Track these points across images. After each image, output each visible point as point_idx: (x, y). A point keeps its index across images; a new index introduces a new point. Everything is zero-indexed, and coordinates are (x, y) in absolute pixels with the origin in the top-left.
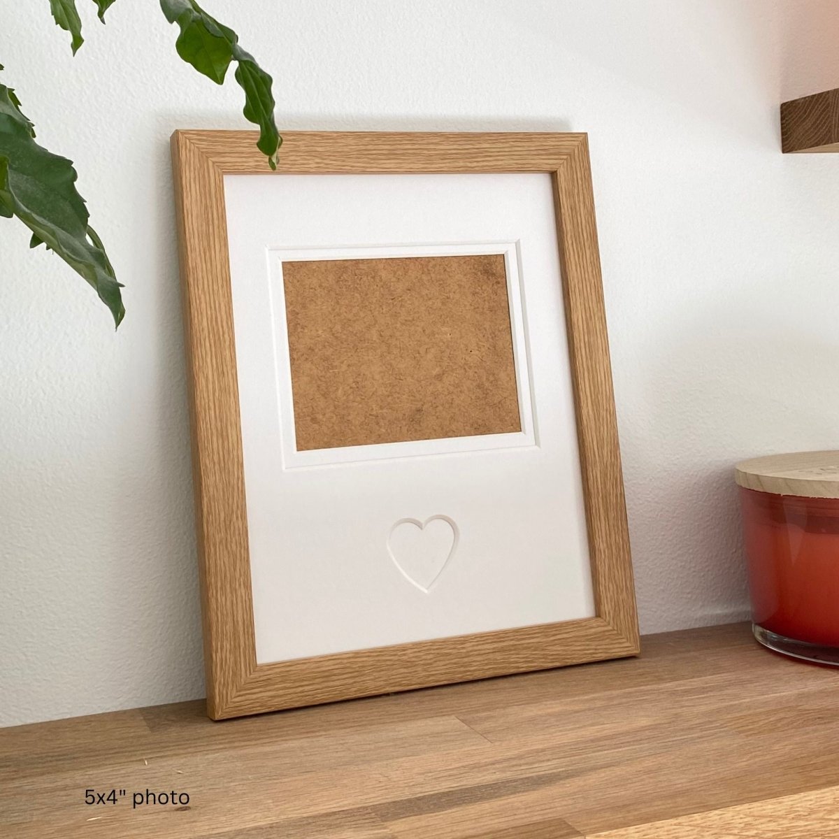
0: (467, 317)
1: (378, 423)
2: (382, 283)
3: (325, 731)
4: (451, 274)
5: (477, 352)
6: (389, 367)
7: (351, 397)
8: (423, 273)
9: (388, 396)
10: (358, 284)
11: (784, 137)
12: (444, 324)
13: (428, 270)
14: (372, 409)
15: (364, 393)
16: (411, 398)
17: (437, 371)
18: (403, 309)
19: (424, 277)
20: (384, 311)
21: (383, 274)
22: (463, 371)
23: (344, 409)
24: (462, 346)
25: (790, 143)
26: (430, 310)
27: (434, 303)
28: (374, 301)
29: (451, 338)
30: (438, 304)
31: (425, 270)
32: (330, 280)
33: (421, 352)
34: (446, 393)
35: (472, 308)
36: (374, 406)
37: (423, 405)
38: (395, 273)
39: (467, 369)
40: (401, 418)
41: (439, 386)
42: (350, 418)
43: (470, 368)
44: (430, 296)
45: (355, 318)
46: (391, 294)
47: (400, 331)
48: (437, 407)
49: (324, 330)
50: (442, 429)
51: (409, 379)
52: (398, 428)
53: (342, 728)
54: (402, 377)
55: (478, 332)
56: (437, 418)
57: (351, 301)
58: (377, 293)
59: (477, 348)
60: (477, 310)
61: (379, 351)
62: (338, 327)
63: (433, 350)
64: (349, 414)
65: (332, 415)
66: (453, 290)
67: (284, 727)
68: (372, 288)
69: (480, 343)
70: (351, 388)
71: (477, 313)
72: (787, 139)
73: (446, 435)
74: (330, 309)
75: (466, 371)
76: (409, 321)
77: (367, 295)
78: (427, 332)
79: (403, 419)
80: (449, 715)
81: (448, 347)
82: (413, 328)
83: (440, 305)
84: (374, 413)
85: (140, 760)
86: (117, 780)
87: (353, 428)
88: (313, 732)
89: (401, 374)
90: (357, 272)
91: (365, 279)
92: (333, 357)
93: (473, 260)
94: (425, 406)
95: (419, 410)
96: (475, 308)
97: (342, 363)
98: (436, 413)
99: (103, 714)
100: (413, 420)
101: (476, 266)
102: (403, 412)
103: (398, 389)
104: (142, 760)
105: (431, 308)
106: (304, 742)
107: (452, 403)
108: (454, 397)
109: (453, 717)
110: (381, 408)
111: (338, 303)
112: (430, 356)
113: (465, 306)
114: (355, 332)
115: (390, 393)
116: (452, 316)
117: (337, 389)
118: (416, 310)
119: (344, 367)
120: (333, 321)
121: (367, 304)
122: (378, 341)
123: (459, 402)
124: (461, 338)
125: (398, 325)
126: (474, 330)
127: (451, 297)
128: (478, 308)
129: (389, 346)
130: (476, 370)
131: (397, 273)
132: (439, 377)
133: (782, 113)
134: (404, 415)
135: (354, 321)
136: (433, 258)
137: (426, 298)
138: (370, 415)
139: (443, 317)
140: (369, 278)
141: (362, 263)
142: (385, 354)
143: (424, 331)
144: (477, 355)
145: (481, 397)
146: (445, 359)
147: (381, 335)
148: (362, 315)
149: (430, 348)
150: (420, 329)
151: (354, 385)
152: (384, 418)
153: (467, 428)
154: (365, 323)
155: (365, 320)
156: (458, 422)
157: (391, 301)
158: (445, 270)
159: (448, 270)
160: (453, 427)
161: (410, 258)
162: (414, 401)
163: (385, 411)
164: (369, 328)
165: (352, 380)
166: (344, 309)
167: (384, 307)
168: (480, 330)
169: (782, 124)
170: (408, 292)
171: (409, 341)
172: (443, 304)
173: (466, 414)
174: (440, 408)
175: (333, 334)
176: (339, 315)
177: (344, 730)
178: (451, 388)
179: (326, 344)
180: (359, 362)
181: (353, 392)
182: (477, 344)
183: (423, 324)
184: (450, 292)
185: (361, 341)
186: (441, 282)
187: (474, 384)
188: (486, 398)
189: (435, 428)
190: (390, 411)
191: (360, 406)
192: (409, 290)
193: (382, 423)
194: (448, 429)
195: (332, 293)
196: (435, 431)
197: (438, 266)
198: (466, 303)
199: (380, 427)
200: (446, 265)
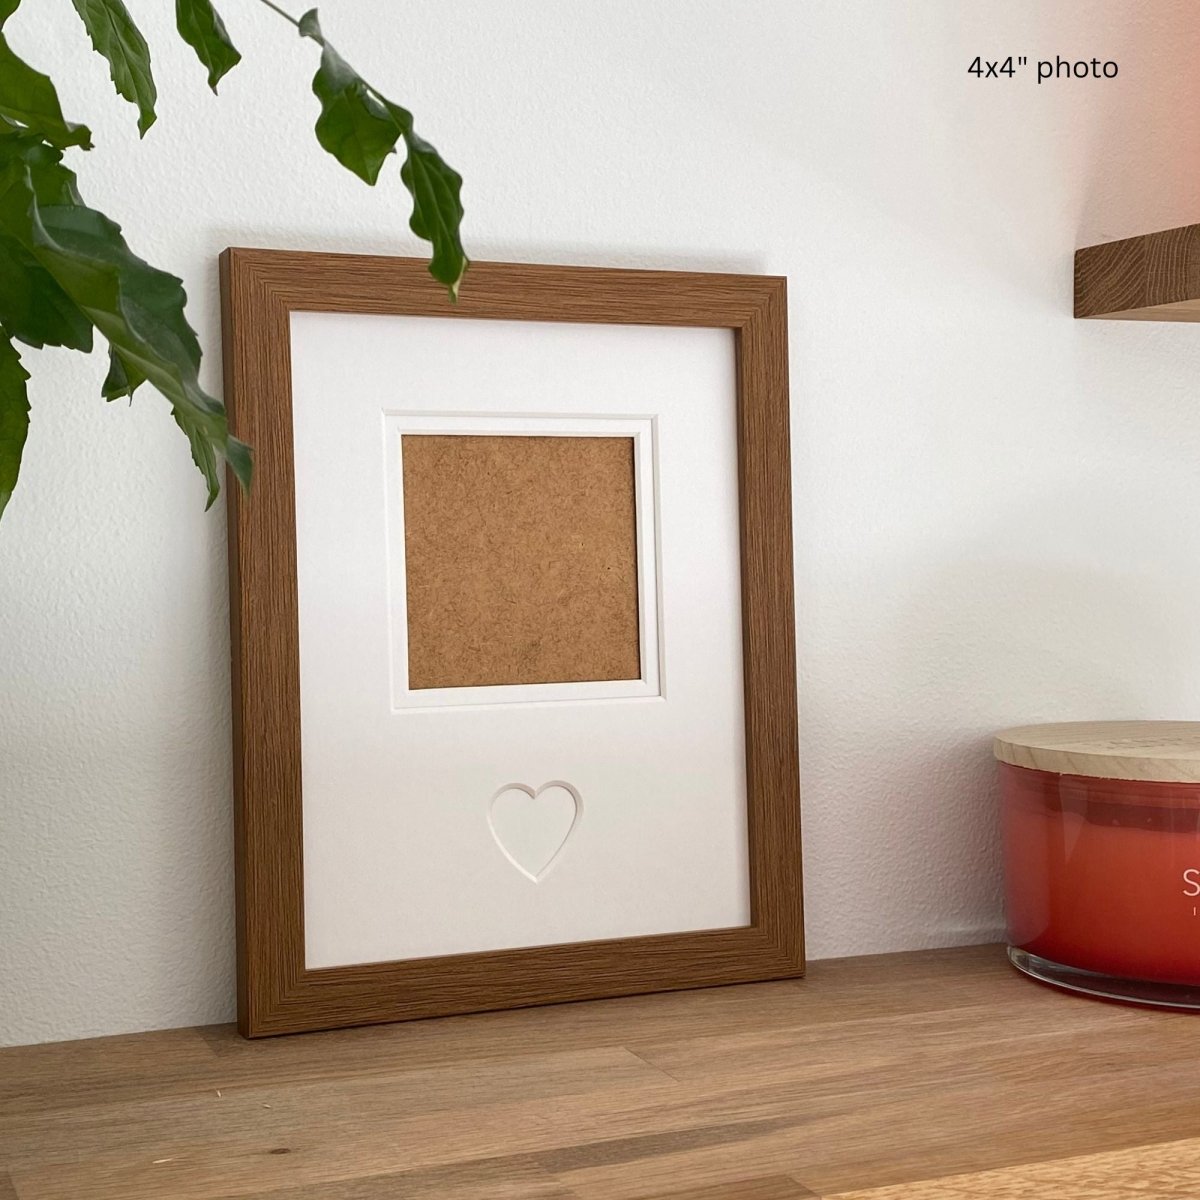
0: (606, 522)
1: (479, 659)
2: (495, 471)
3: (451, 1060)
4: (588, 463)
5: (617, 570)
6: (498, 584)
7: (446, 623)
8: (551, 460)
9: (495, 624)
10: (462, 470)
11: (1078, 296)
12: (575, 530)
13: (558, 455)
14: (473, 640)
15: (464, 618)
16: (526, 627)
17: (562, 592)
18: (522, 507)
19: (553, 466)
20: (496, 508)
21: (498, 458)
22: (596, 595)
23: (435, 638)
24: (598, 561)
25: (1086, 304)
26: (558, 511)
27: (563, 501)
28: (484, 495)
29: (584, 549)
30: (569, 501)
31: (555, 454)
32: (426, 463)
33: (542, 566)
34: (572, 623)
35: (614, 509)
36: (475, 636)
37: (540, 638)
38: (514, 457)
39: (602, 592)
40: (510, 653)
41: (564, 613)
42: (443, 651)
43: (606, 591)
44: (558, 491)
45: (456, 517)
46: (507, 487)
47: (516, 538)
48: (559, 641)
49: (416, 531)
50: (565, 670)
51: (524, 602)
52: (506, 667)
53: (474, 1058)
54: (514, 600)
55: (619, 542)
56: (559, 656)
57: (452, 493)
58: (488, 484)
59: (616, 564)
60: (620, 512)
61: (486, 563)
62: (433, 528)
63: (558, 564)
64: (442, 646)
66: (590, 485)
67: (396, 1054)
68: (481, 476)
69: (623, 558)
70: (446, 610)
71: (620, 516)
72: (1082, 298)
73: (570, 679)
74: (423, 503)
75: (600, 595)
76: (529, 523)
77: (474, 485)
78: (552, 540)
79: (513, 655)
80: (616, 1046)
81: (578, 561)
82: (532, 534)
83: (571, 503)
84: (475, 645)
85: (209, 1091)
86: (184, 1114)
87: (446, 664)
88: (437, 1061)
89: (514, 595)
90: (463, 453)
91: (473, 463)
92: (424, 568)
93: (619, 445)
94: (545, 639)
95: (534, 645)
96: (617, 510)
97: (436, 576)
98: (557, 649)
99: (147, 1033)
100: (526, 658)
101: (623, 453)
102: (514, 646)
103: (508, 615)
104: (213, 1091)
105: (559, 507)
106: (428, 1074)
107: (579, 637)
108: (583, 629)
109: (621, 1048)
110: (484, 639)
111: (434, 495)
112: (553, 572)
113: (605, 506)
114: (455, 535)
115: (498, 619)
116: (587, 520)
117: (427, 612)
118: (539, 509)
119: (438, 582)
120: (426, 519)
121: (474, 498)
122: (485, 549)
123: (590, 636)
124: (597, 549)
125: (514, 530)
126: (614, 540)
127: (587, 494)
128: (622, 510)
129: (498, 555)
130: (614, 594)
131: (516, 459)
132: (564, 602)
133: (1076, 263)
134: (515, 650)
135: (456, 521)
136: (566, 438)
137: (553, 493)
138: (470, 648)
139: (574, 521)
140: (479, 462)
141: (471, 442)
142: (494, 567)
143: (547, 538)
144: (616, 574)
145: (618, 630)
146: (574, 577)
147: (490, 542)
148: (466, 512)
149: (554, 562)
150: (543, 536)
151: (450, 607)
152: (487, 653)
153: (597, 671)
154: (470, 524)
155: (470, 519)
156: (586, 662)
157: (506, 496)
158: (581, 457)
159: (585, 456)
160: (579, 669)
161: (534, 438)
162: (529, 632)
163: (488, 643)
164: (474, 531)
165: (447, 601)
166: (442, 503)
167: (496, 503)
168: (622, 539)
169: (1075, 279)
170: (530, 484)
171: (527, 551)
172: (576, 502)
173: (597, 652)
174: (564, 642)
175: (426, 537)
176: (434, 511)
177: (478, 1060)
178: (580, 617)
179: (416, 550)
180: (459, 576)
181: (449, 617)
182: (618, 560)
183: (547, 528)
184: (586, 486)
185: (463, 548)
186: (575, 473)
187: (611, 613)
188: (624, 632)
189: (555, 668)
190: (497, 643)
191: (457, 635)
192: (531, 481)
193: (484, 660)
194: (572, 671)
195: (429, 483)
196: (555, 672)
197: (572, 451)
198: (606, 503)
199: (482, 664)
200: (584, 450)
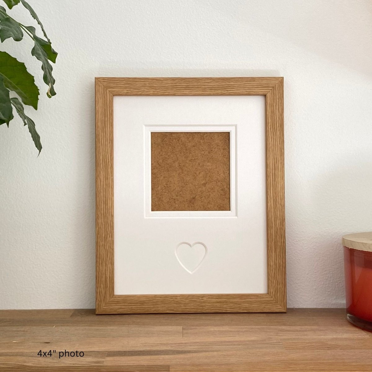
0: (220, 159)
1: (175, 202)
2: (182, 143)
4: (214, 140)
5: (223, 175)
6: (182, 179)
7: (164, 191)
8: (201, 139)
9: (181, 191)
10: (171, 143)
12: (208, 162)
13: (204, 138)
14: (173, 196)
15: (170, 189)
16: (191, 193)
17: (203, 182)
18: (191, 154)
19: (201, 141)
20: (182, 155)
21: (183, 139)
22: (215, 183)
23: (160, 195)
24: (216, 172)
26: (203, 156)
27: (205, 153)
28: (178, 151)
29: (212, 168)
30: (207, 153)
32: (159, 141)
33: (197, 173)
34: (207, 192)
35: (223, 155)
36: (174, 195)
37: (196, 196)
38: (188, 139)
39: (218, 182)
40: (185, 201)
41: (204, 188)
43: (219, 181)
44: (203, 149)
45: (169, 157)
46: (186, 148)
47: (188, 164)
48: (202, 197)
49: (155, 162)
50: (204, 207)
51: (190, 185)
52: (184, 205)
54: (187, 184)
55: (224, 166)
56: (202, 202)
57: (167, 150)
58: (180, 147)
59: (223, 173)
60: (225, 156)
61: (178, 172)
62: (161, 161)
63: (202, 173)
64: (163, 198)
65: (155, 197)
66: (214, 147)
68: (177, 145)
69: (225, 171)
70: (164, 187)
71: (225, 157)
73: (205, 210)
74: (158, 153)
75: (217, 183)
76: (193, 160)
77: (175, 147)
78: (201, 165)
79: (186, 201)
81: (209, 172)
82: (194, 163)
83: (208, 153)
84: (174, 198)
87: (164, 203)
89: (187, 182)
90: (171, 137)
91: (174, 141)
92: (158, 173)
94: (197, 197)
95: (194, 198)
96: (224, 156)
97: (161, 176)
98: (201, 200)
100: (191, 202)
101: (226, 137)
102: (187, 198)
103: (185, 188)
105: (203, 155)
107: (209, 196)
108: (211, 193)
110: (177, 196)
111: (162, 151)
112: (201, 175)
113: (219, 154)
114: (168, 163)
115: (182, 190)
116: (213, 159)
117: (158, 187)
118: (197, 155)
119: (162, 178)
120: (159, 158)
121: (175, 151)
122: (178, 168)
123: (213, 196)
124: (216, 168)
125: (188, 161)
126: (222, 165)
127: (213, 150)
128: (225, 155)
129: (182, 170)
130: (222, 183)
131: (189, 139)
132: (204, 185)
134: (187, 199)
135: (168, 159)
136: (206, 133)
137: (201, 150)
138: (172, 198)
139: (208, 159)
140: (176, 140)
141: (174, 134)
142: (181, 173)
143: (199, 164)
144: (223, 176)
145: (223, 194)
146: (208, 177)
147: (180, 166)
148: (172, 156)
149: (201, 172)
150: (197, 164)
151: (166, 186)
152: (178, 200)
153: (215, 207)
154: (173, 160)
155: (173, 158)
156: (211, 204)
157: (185, 151)
158: (211, 138)
159: (213, 138)
160: (209, 206)
161: (196, 133)
162: (192, 194)
163: (178, 197)
164: (174, 162)
165: (165, 184)
166: (164, 153)
167: (182, 153)
168: (225, 165)
170: (194, 147)
171: (192, 168)
172: (209, 153)
173: (215, 201)
174: (203, 198)
175: (158, 164)
176: (161, 155)
178: (209, 190)
179: (155, 168)
180: (169, 176)
181: (165, 189)
183: (199, 161)
184: (213, 148)
185: (171, 167)
186: (209, 144)
187: (220, 189)
188: (225, 195)
189: (200, 206)
190: (181, 197)
191: (168, 194)
192: (194, 146)
193: (177, 203)
194: (206, 207)
195: (160, 147)
196: (200, 207)
197: (208, 136)
198: (220, 153)
199: (176, 204)
200: (212, 136)
